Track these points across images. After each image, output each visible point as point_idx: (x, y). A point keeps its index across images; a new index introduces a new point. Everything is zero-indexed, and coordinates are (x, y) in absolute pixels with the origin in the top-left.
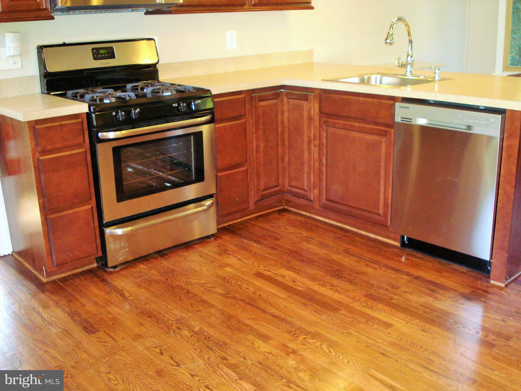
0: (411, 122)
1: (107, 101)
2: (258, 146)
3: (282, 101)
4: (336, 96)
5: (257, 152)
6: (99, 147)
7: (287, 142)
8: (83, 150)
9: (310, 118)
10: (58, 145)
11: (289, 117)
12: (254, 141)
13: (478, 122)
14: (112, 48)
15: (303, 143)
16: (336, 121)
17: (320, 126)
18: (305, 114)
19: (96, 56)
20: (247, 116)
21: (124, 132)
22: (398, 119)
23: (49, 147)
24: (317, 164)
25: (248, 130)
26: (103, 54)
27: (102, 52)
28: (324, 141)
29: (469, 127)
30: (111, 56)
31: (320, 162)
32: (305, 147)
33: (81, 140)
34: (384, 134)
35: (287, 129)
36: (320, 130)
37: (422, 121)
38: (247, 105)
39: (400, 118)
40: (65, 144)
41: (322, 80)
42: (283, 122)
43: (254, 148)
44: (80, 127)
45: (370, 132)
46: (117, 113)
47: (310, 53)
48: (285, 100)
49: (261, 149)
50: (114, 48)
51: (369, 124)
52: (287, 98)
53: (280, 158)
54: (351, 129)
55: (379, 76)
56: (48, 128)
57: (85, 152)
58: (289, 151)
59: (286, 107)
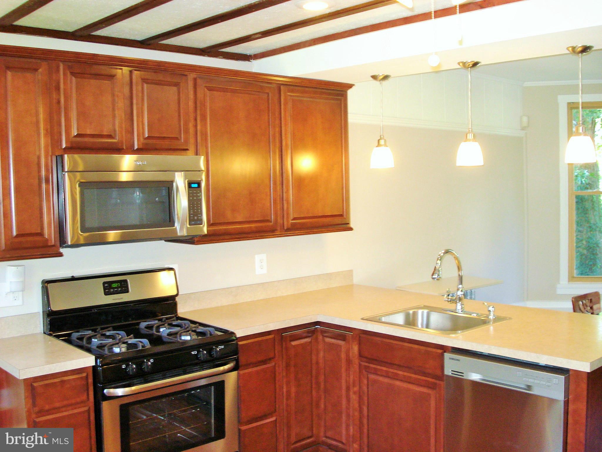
0: (463, 376)
1: (117, 350)
2: (288, 392)
3: (317, 339)
4: (378, 339)
5: (287, 399)
6: (105, 405)
7: (322, 386)
8: (86, 409)
9: (349, 362)
10: (57, 405)
11: (324, 357)
12: (285, 387)
13: (538, 382)
14: (125, 281)
15: (341, 389)
16: (379, 367)
17: (360, 371)
18: (343, 356)
19: (107, 291)
20: (277, 358)
21: (133, 388)
22: (448, 372)
23: (47, 407)
24: (357, 414)
25: (277, 374)
26: (115, 288)
27: (114, 285)
28: (365, 388)
29: (529, 387)
30: (125, 290)
31: (361, 411)
32: (344, 392)
33: (84, 397)
34: (432, 387)
35: (322, 371)
36: (360, 376)
37: (476, 377)
38: (276, 347)
39: (451, 371)
40: (65, 403)
41: (362, 319)
42: (317, 363)
43: (285, 394)
44: (84, 382)
45: (418, 384)
46: (127, 365)
47: (349, 274)
48: (320, 337)
49: (293, 395)
50: (128, 281)
51: (415, 374)
52: (322, 336)
53: (314, 404)
54: (395, 377)
55: (426, 311)
56: (47, 385)
57: (88, 411)
58: (325, 396)
59: (321, 346)
